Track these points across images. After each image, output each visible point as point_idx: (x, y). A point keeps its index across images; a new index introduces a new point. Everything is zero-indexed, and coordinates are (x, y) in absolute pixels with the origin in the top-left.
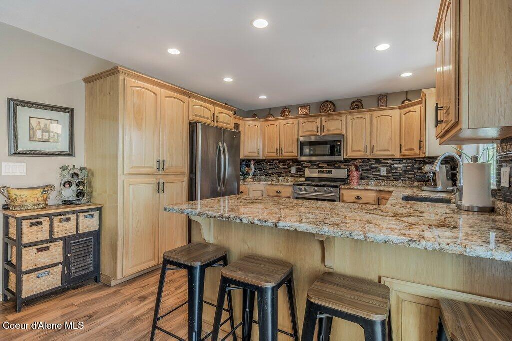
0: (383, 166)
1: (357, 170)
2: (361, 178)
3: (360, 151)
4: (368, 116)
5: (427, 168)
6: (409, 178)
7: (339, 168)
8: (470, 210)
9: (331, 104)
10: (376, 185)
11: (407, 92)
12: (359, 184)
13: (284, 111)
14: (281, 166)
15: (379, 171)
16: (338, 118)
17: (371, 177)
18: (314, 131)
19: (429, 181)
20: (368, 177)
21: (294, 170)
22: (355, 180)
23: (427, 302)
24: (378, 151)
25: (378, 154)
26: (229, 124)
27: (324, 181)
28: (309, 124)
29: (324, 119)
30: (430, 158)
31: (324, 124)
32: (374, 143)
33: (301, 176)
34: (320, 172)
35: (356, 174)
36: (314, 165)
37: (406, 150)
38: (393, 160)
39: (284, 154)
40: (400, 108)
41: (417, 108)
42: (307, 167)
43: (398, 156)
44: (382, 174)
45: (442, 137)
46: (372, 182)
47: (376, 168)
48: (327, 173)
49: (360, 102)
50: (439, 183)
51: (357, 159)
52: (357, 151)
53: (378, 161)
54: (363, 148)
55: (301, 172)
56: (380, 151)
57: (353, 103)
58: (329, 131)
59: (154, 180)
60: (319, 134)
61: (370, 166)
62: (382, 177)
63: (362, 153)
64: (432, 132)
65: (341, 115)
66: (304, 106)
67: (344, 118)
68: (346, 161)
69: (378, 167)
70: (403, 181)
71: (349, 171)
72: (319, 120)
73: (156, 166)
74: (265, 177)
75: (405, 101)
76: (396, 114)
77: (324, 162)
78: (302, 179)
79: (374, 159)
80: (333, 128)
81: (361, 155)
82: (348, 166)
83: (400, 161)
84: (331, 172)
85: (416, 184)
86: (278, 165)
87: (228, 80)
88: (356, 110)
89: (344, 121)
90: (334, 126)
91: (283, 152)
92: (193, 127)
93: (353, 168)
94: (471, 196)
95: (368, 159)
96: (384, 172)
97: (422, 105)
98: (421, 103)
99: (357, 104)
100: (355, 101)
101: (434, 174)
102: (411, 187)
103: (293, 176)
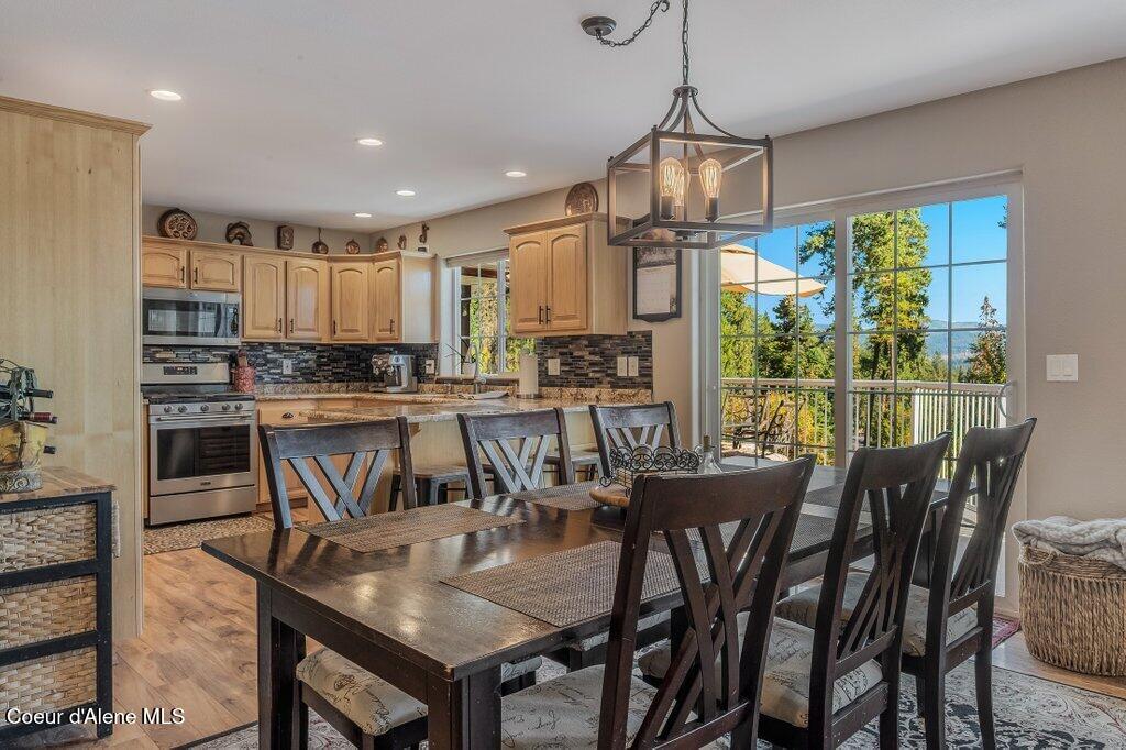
0: (286, 357)
3: (267, 328)
11: (320, 230)
15: (281, 366)
16: (223, 256)
17: (267, 377)
18: (172, 278)
20: (261, 378)
24: (298, 329)
25: (298, 335)
28: (157, 260)
29: (196, 254)
31: (195, 265)
32: (293, 315)
34: (168, 371)
37: (342, 331)
41: (363, 266)
44: (285, 372)
47: (275, 361)
48: (186, 371)
49: (244, 226)
52: (262, 328)
53: (277, 347)
57: (232, 226)
58: (206, 281)
60: (184, 285)
61: (264, 356)
62: (284, 377)
63: (271, 333)
65: (232, 251)
67: (237, 259)
69: (276, 359)
71: (235, 367)
72: (182, 253)
79: (271, 344)
80: (213, 277)
81: (270, 336)
84: (194, 371)
89: (237, 266)
98: (369, 259)
99: (238, 231)
100: (234, 222)
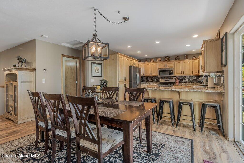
0: (186, 78)
1: (178, 79)
2: (180, 82)
3: (179, 73)
4: (182, 62)
5: (200, 79)
6: (195, 82)
7: (172, 79)
8: (210, 88)
9: (169, 58)
10: (184, 84)
11: (194, 54)
12: (179, 84)
13: (151, 60)
14: (150, 78)
15: (185, 80)
16: (172, 62)
17: (183, 82)
18: (163, 67)
19: (201, 83)
20: (182, 82)
21: (155, 80)
22: (178, 83)
23: (200, 102)
24: (185, 73)
25: (185, 74)
26: (137, 65)
27: (167, 83)
28: (161, 65)
29: (167, 63)
30: (201, 75)
31: (167, 64)
32: (184, 71)
33: (158, 82)
34: (165, 81)
35: (178, 81)
36: (163, 78)
37: (194, 73)
38: (190, 76)
39: (153, 75)
40: (192, 60)
41: (197, 60)
42: (160, 79)
43: (192, 75)
44: (186, 81)
45: (203, 72)
46: (183, 83)
47: (184, 79)
48: (168, 81)
49: (179, 57)
50: (204, 83)
51: (178, 76)
52: (178, 73)
53: (185, 76)
54: (180, 72)
55: (158, 80)
56: (186, 73)
57: (176, 57)
58: (169, 67)
59: (123, 83)
60: (165, 68)
61: (182, 78)
63: (180, 74)
64: (201, 71)
65: (172, 61)
66: (159, 58)
67: (174, 63)
68: (175, 76)
70: (193, 83)
71: (175, 80)
72: (165, 63)
73: (123, 79)
74: (145, 83)
75: (194, 57)
76: (191, 61)
77: (166, 77)
78: (159, 83)
80: (170, 66)
81: (180, 75)
82: (175, 78)
83: (192, 76)
84: (169, 80)
85: (197, 84)
86: (149, 78)
87: (139, 52)
88: (177, 60)
89: (174, 64)
90: (170, 65)
91: (152, 74)
92: (130, 67)
93: (177, 79)
94: (210, 85)
95: (182, 76)
96: (187, 80)
97: (199, 59)
98: (199, 58)
99: (178, 58)
101: (203, 80)
102: (196, 85)
103: (155, 82)
